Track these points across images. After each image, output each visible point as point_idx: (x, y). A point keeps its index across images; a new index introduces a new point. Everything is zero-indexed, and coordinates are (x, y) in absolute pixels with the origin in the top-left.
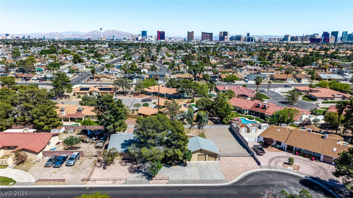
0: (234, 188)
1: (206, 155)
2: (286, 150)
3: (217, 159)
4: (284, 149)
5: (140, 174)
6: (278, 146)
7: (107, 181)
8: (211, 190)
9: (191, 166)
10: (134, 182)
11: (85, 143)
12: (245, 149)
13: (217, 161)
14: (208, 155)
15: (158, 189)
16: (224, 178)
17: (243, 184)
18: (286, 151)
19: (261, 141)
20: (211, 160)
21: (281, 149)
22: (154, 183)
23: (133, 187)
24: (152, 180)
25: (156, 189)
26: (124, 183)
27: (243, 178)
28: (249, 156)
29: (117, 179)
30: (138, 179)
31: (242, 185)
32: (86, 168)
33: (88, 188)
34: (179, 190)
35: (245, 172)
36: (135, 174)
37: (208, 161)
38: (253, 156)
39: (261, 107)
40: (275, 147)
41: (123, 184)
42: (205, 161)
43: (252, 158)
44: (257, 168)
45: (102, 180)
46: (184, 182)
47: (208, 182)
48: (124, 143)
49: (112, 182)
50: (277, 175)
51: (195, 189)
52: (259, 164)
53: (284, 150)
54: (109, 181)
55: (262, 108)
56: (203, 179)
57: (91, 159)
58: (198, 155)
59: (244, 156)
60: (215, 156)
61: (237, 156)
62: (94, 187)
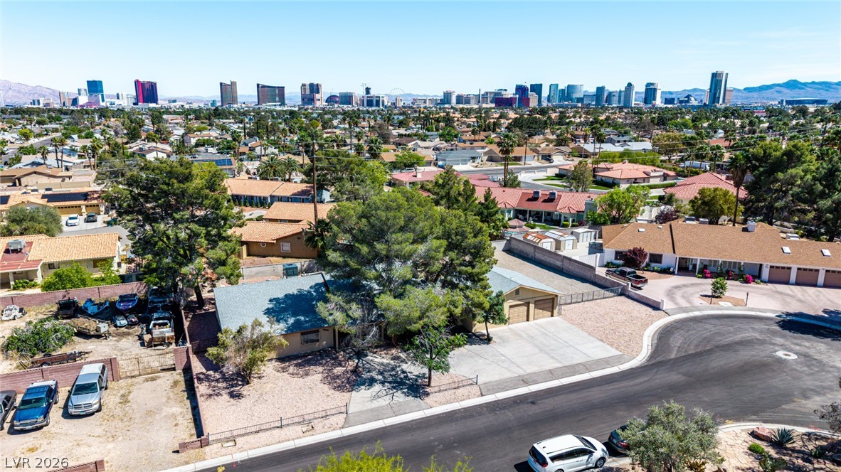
0: (663, 368)
2: (676, 273)
3: (556, 312)
4: (671, 270)
5: (377, 387)
6: (655, 266)
7: (277, 430)
8: (616, 386)
9: (504, 340)
10: (376, 414)
11: (93, 339)
13: (556, 318)
14: (535, 303)
15: (472, 416)
16: (614, 352)
20: (541, 319)
21: (666, 271)
22: (441, 404)
24: (431, 396)
25: (464, 418)
26: (347, 424)
27: (655, 342)
28: (614, 296)
29: (312, 416)
30: (376, 404)
31: (672, 357)
32: (159, 410)
33: (223, 468)
34: (533, 403)
35: (646, 328)
36: (363, 391)
37: (535, 321)
38: (623, 293)
39: (542, 200)
40: (647, 270)
41: (344, 428)
42: (528, 320)
43: (623, 298)
44: (661, 317)
45: (258, 432)
46: (526, 382)
48: (272, 308)
49: (299, 428)
50: (717, 322)
51: (571, 392)
52: (655, 306)
53: (673, 273)
54: (285, 429)
56: (566, 363)
57: (153, 379)
58: (510, 307)
59: (604, 298)
60: (551, 305)
62: (241, 461)
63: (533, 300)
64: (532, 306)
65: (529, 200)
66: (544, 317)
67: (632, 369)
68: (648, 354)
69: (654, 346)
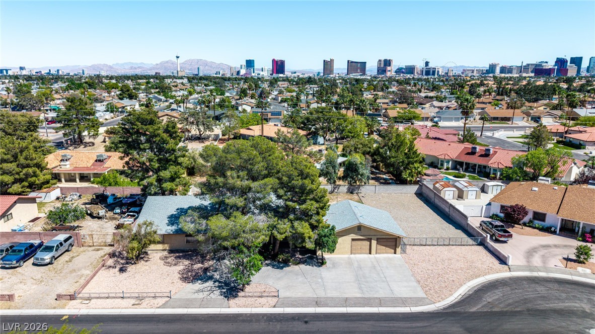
0: (453, 318)
1: (370, 240)
2: (558, 232)
3: (399, 250)
4: (553, 229)
5: (210, 283)
6: (537, 223)
7: (120, 300)
8: (391, 325)
9: (335, 265)
10: (188, 303)
11: (96, 219)
12: (459, 231)
13: (398, 255)
14: (377, 240)
15: (251, 321)
16: (421, 294)
17: (474, 309)
18: (559, 235)
19: (493, 215)
20: (383, 253)
21: (548, 230)
22: (239, 306)
23: (183, 315)
24: (236, 299)
25: (243, 321)
26: (164, 306)
27: (471, 293)
28: (473, 245)
29: (145, 295)
30: (201, 295)
31: (471, 310)
32: (79, 270)
33: (67, 317)
34: (306, 322)
35: (473, 279)
36: (197, 284)
37: (377, 255)
38: (482, 244)
39: (479, 154)
40: (530, 226)
41: (159, 308)
42: (370, 253)
43: (481, 248)
44: (500, 271)
45: (107, 298)
46: (317, 304)
47: (381, 302)
48: (175, 215)
49: (133, 301)
51: (346, 320)
52: (502, 260)
53: (554, 233)
54: (125, 300)
55: (481, 156)
56: (367, 295)
57: (98, 250)
58: (353, 240)
59: (461, 245)
60: (394, 243)
61: (446, 243)
62: (81, 315)
63: (376, 237)
64: (374, 243)
65: (468, 154)
66: (387, 253)
67: (423, 312)
68: (451, 303)
69: (464, 297)
